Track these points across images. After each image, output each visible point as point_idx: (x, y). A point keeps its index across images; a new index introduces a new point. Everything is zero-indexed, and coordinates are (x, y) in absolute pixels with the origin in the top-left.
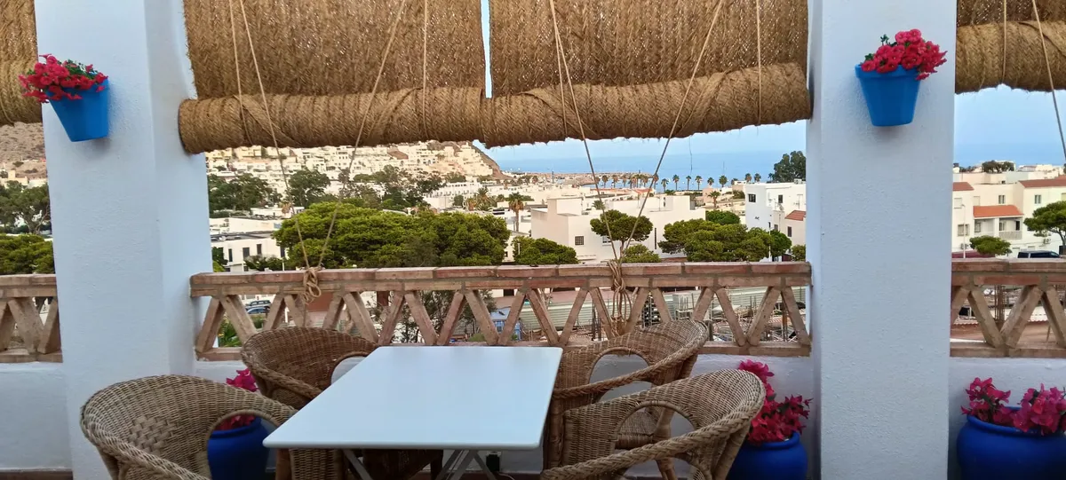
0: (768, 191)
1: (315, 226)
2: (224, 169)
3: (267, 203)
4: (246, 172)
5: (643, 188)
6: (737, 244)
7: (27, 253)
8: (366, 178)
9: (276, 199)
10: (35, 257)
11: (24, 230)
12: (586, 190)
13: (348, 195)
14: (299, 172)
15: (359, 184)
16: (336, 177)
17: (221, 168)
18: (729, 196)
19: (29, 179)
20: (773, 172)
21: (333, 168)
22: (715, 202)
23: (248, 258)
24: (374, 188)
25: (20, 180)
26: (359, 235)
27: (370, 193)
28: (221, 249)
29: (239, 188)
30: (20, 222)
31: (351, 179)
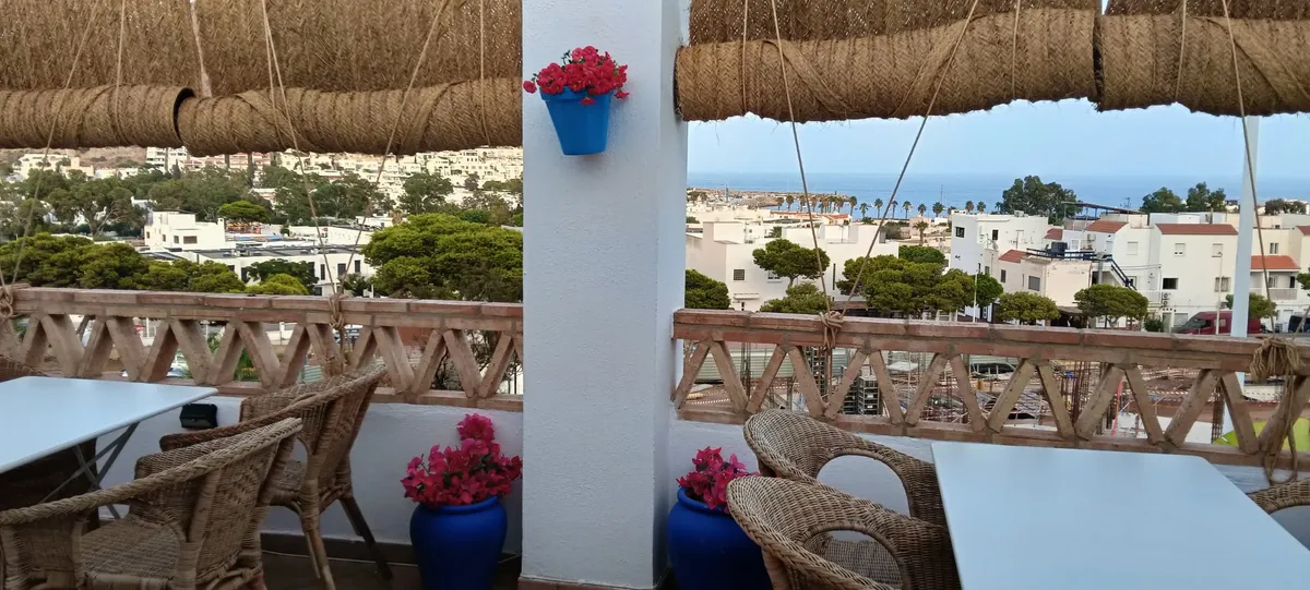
0: (980, 224)
1: (411, 242)
2: (329, 167)
3: (376, 211)
4: (355, 172)
5: (836, 213)
6: (928, 289)
7: (71, 259)
8: (498, 186)
9: (387, 206)
10: (81, 263)
11: (85, 229)
12: (765, 213)
13: (474, 206)
14: (416, 175)
15: (488, 193)
16: (462, 183)
17: (324, 166)
18: (942, 229)
19: (95, 169)
20: (1002, 201)
21: (460, 172)
22: (922, 235)
23: (343, 277)
24: (506, 199)
25: (84, 169)
26: (463, 255)
27: (498, 205)
28: (312, 264)
29: (343, 191)
30: (81, 220)
31: (480, 187)
